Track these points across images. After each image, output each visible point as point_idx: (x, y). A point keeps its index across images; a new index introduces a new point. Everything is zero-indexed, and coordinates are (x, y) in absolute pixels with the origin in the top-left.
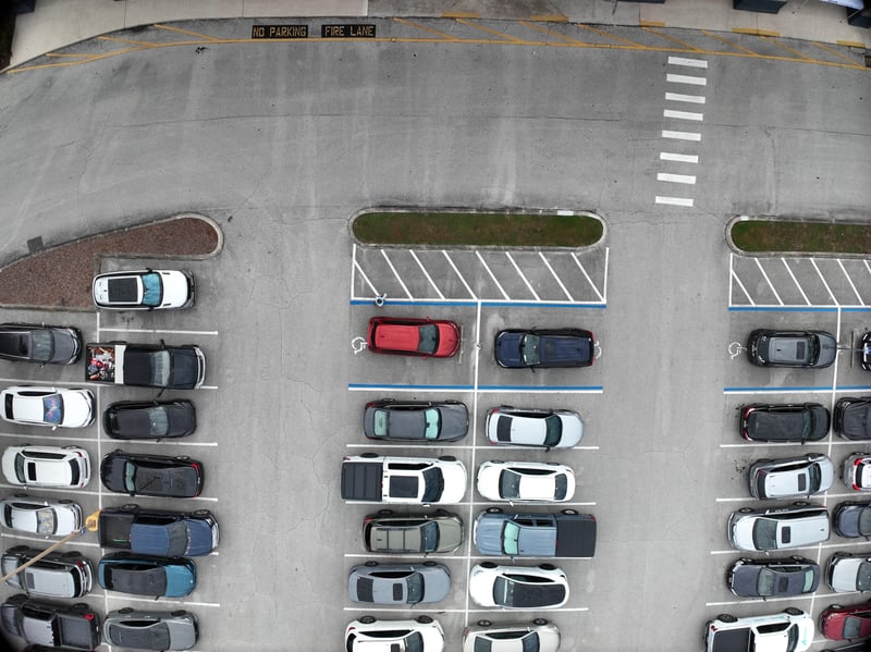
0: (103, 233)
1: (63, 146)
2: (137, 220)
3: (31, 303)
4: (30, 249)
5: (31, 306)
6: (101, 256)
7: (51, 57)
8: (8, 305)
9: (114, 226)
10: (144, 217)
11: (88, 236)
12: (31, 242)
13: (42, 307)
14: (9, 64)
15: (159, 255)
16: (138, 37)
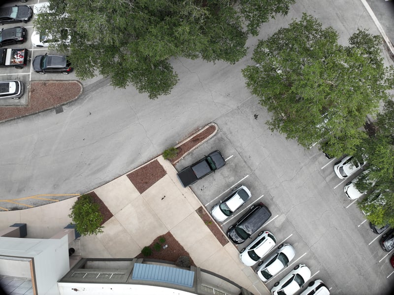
0: (26, 116)
1: (46, 156)
2: (12, 122)
3: (61, 83)
4: (62, 108)
5: (61, 82)
6: (27, 105)
7: (56, 199)
8: (73, 82)
9: (22, 119)
10: (9, 124)
11: (34, 114)
12: (62, 111)
13: (55, 82)
14: (78, 198)
15: (3, 107)
16: (15, 206)
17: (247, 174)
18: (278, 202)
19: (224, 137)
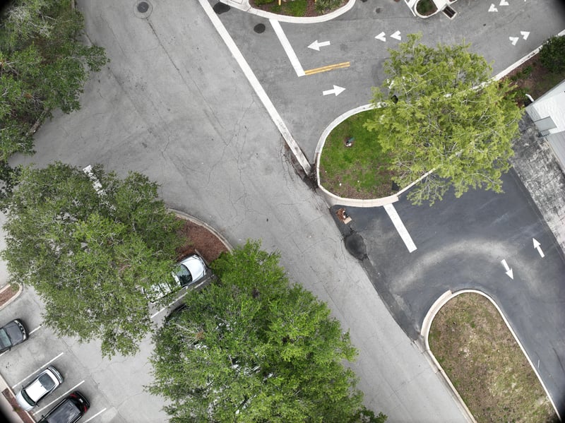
17: (61, 351)
18: (104, 391)
19: (30, 299)
